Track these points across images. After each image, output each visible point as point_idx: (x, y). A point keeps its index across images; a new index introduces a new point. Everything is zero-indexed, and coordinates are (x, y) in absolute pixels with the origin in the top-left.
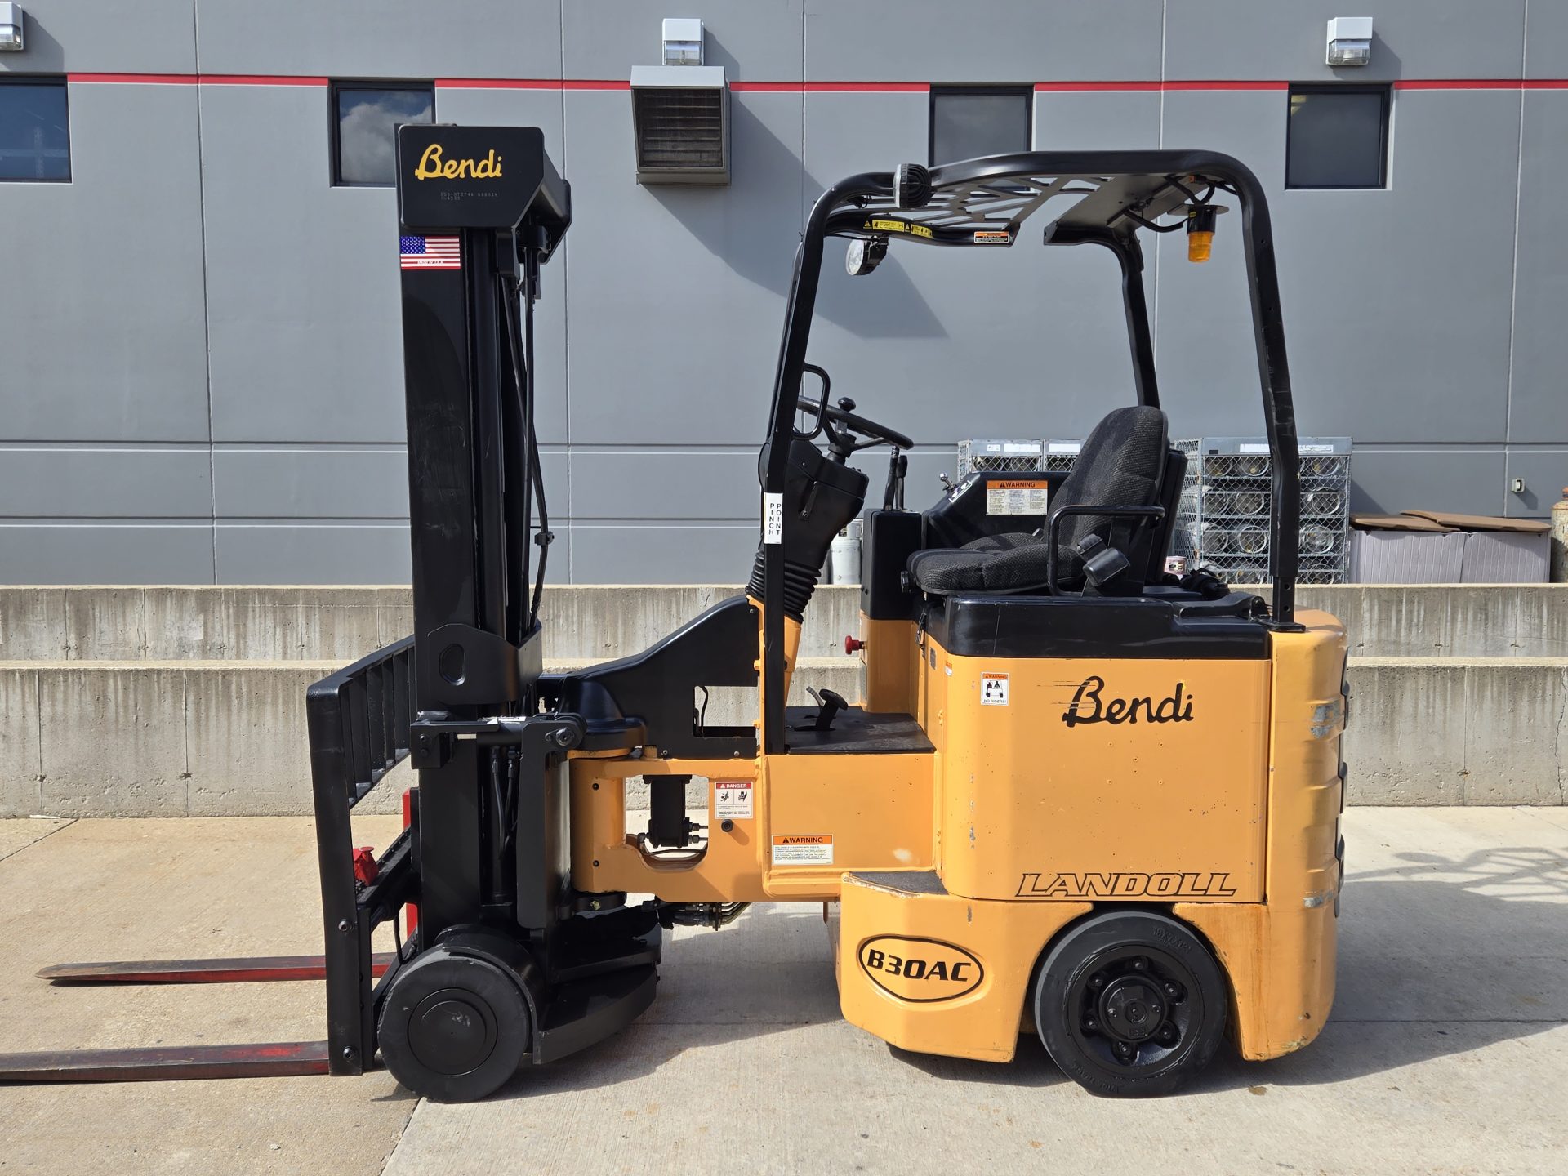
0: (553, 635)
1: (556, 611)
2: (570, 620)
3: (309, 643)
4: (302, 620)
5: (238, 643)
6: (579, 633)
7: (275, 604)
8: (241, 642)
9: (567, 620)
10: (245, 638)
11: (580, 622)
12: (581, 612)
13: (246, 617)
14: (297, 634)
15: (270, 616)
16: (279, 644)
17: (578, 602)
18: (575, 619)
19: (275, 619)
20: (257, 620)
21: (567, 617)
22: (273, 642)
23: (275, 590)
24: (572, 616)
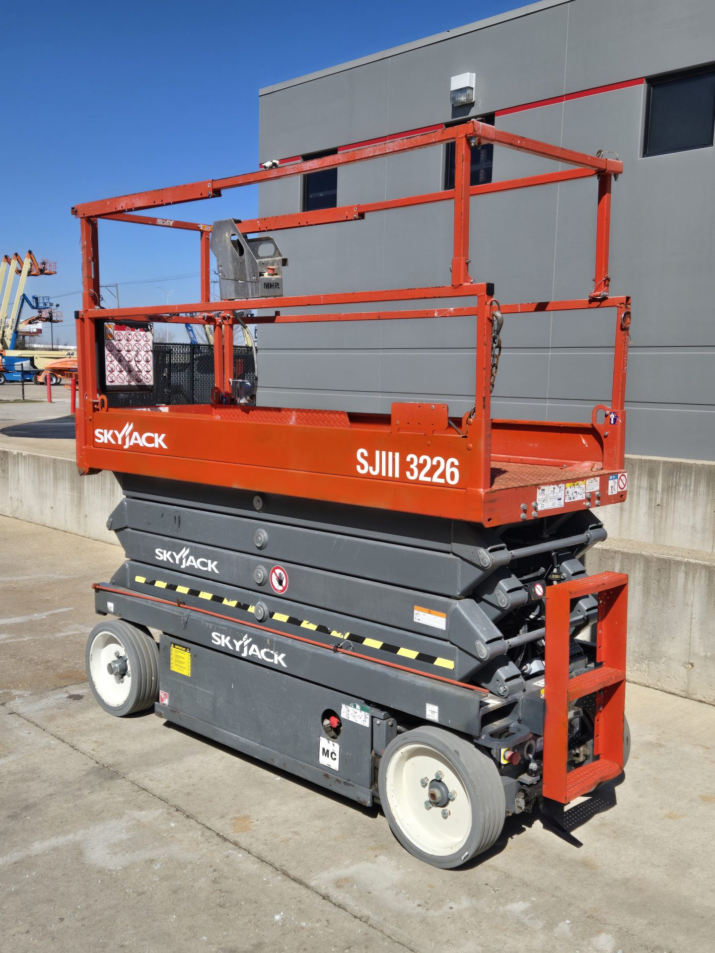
0: (675, 498)
1: (678, 480)
2: (688, 488)
6: (694, 500)
9: (686, 489)
11: (696, 491)
12: (697, 482)
17: (695, 475)
18: (692, 488)
21: (686, 485)
24: (690, 485)
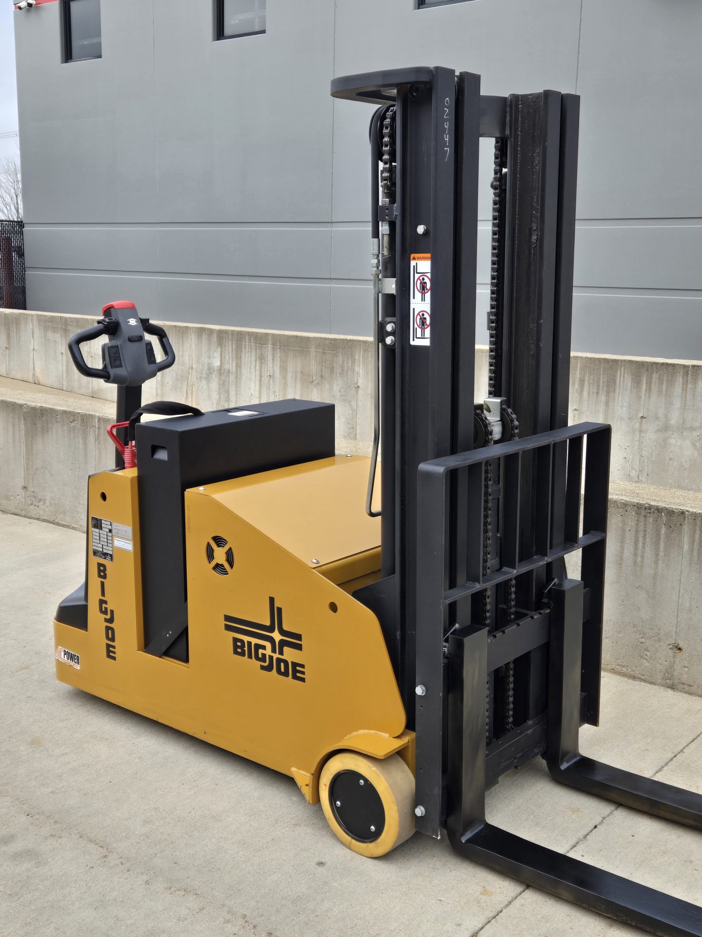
3: (274, 374)
4: (270, 357)
5: (237, 370)
7: (256, 344)
8: (239, 369)
10: (240, 367)
13: (241, 351)
14: (268, 367)
15: (253, 353)
16: (258, 373)
19: (256, 355)
20: (247, 355)
22: (254, 371)
23: (256, 333)
